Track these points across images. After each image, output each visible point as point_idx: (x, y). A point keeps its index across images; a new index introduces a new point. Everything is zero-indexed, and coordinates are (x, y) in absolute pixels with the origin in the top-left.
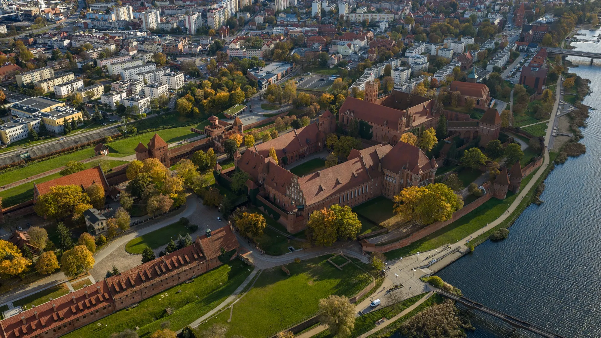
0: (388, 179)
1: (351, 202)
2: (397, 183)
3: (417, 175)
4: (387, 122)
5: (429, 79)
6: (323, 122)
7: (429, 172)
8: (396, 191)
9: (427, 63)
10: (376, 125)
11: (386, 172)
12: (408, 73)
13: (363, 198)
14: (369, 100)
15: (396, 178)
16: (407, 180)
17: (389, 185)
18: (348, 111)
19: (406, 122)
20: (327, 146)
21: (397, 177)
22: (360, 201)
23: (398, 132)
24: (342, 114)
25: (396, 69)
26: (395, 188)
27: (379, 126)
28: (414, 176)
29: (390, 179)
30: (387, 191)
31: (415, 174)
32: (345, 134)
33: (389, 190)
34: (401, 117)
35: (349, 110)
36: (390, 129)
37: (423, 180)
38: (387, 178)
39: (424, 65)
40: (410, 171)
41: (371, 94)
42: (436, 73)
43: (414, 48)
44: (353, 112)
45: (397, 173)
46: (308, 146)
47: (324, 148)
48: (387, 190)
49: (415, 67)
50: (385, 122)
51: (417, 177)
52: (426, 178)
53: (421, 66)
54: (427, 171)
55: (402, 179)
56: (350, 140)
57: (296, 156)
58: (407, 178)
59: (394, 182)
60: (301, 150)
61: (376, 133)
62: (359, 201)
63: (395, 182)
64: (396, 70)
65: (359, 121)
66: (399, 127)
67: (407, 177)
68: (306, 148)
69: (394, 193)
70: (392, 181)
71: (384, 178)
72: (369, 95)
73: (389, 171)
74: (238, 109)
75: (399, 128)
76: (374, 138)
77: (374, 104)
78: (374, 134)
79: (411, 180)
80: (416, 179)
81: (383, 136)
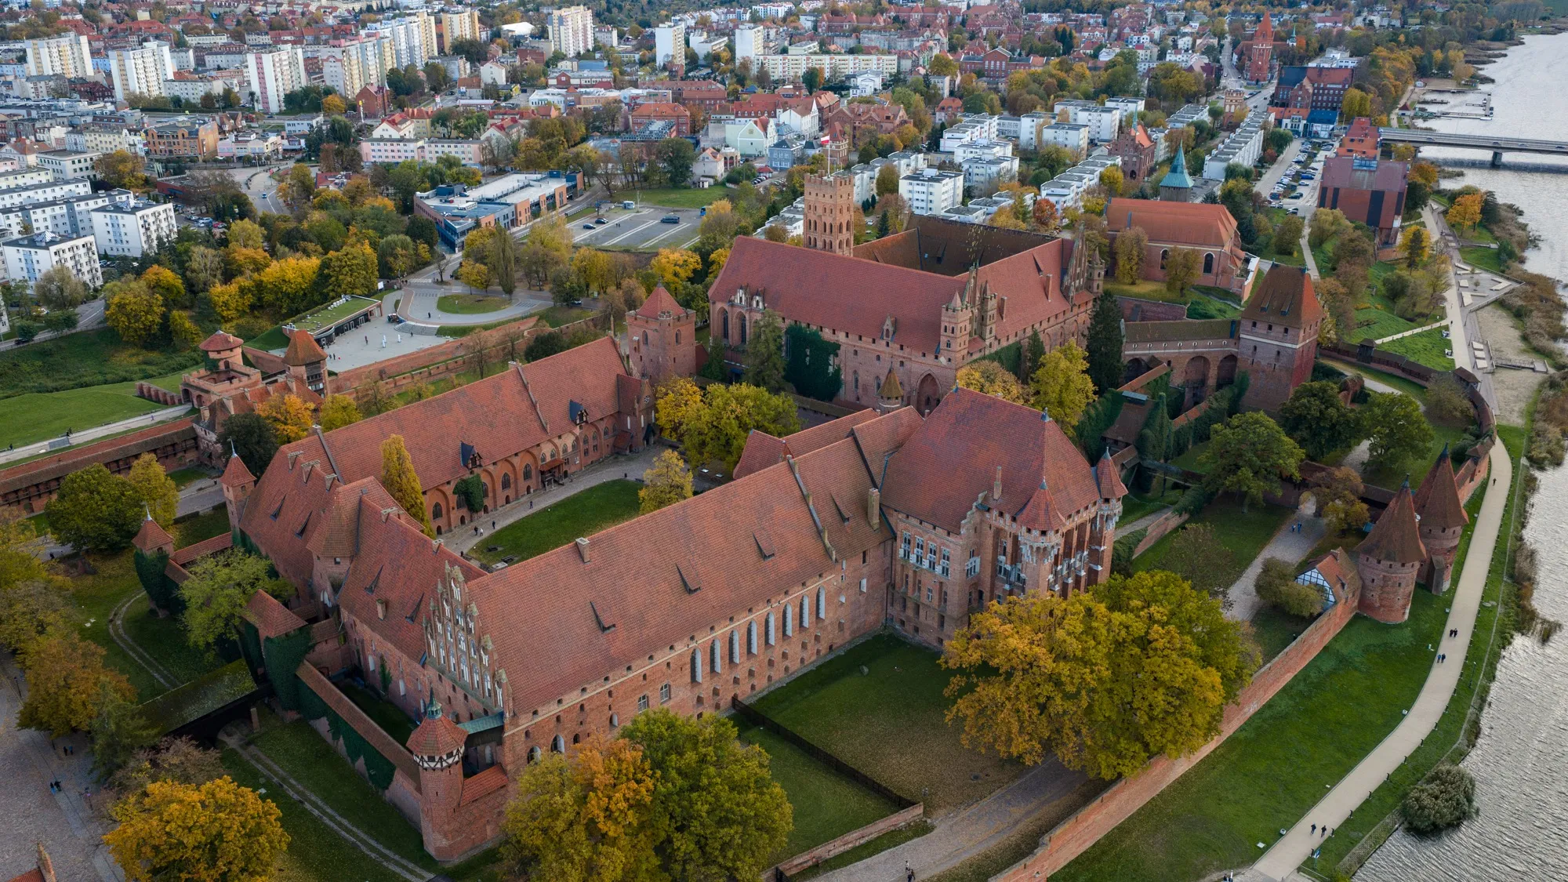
0: (913, 559)
1: (751, 673)
2: (956, 576)
3: (1044, 533)
4: (895, 323)
5: (1028, 199)
6: (646, 337)
7: (1093, 521)
8: (954, 608)
9: (1012, 159)
10: (853, 338)
11: (901, 526)
12: (954, 188)
13: (804, 646)
14: (820, 244)
15: (946, 551)
16: (995, 560)
17: (918, 585)
18: (741, 293)
19: (971, 320)
20: (662, 429)
21: (955, 546)
22: (794, 666)
23: (943, 360)
24: (719, 305)
25: (915, 177)
26: (943, 597)
27: (866, 343)
28: (1030, 541)
29: (919, 559)
30: (910, 613)
31: (1036, 533)
32: (731, 377)
33: (917, 607)
34: (951, 298)
35: (745, 288)
36: (907, 350)
37: (1067, 554)
38: (907, 554)
39: (1005, 164)
40: (1007, 517)
41: (828, 220)
42: (1049, 186)
43: (968, 127)
44: (763, 294)
45: (953, 530)
46: (577, 431)
47: (647, 438)
48: (909, 604)
49: (976, 171)
50: (888, 325)
51: (1042, 542)
52: (1080, 547)
53: (994, 169)
54: (1085, 516)
55: (972, 554)
56: (747, 397)
57: (527, 475)
58: (998, 548)
59: (938, 569)
60: (547, 449)
61: (855, 372)
62: (787, 663)
63: (945, 571)
64: (917, 179)
65: (783, 326)
66: (943, 340)
67: (995, 546)
68: (568, 441)
69: (942, 619)
70: (932, 565)
71: (893, 553)
72: (820, 227)
73: (914, 521)
74: (341, 311)
75: (943, 346)
76: (846, 393)
77: (839, 258)
78: (846, 376)
79: (1016, 557)
80: (1042, 552)
81: (883, 379)
